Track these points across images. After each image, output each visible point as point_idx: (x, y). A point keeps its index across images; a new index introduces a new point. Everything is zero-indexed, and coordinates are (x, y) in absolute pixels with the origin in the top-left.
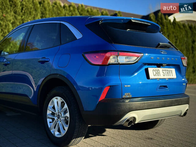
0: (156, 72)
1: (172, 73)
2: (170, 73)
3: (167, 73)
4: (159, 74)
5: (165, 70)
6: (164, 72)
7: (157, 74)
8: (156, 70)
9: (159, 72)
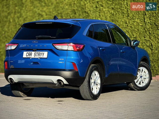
0: (29, 54)
1: (43, 55)
2: (41, 55)
3: (39, 54)
4: (31, 55)
5: (37, 53)
6: (36, 54)
7: (29, 55)
8: (30, 53)
9: (31, 54)
